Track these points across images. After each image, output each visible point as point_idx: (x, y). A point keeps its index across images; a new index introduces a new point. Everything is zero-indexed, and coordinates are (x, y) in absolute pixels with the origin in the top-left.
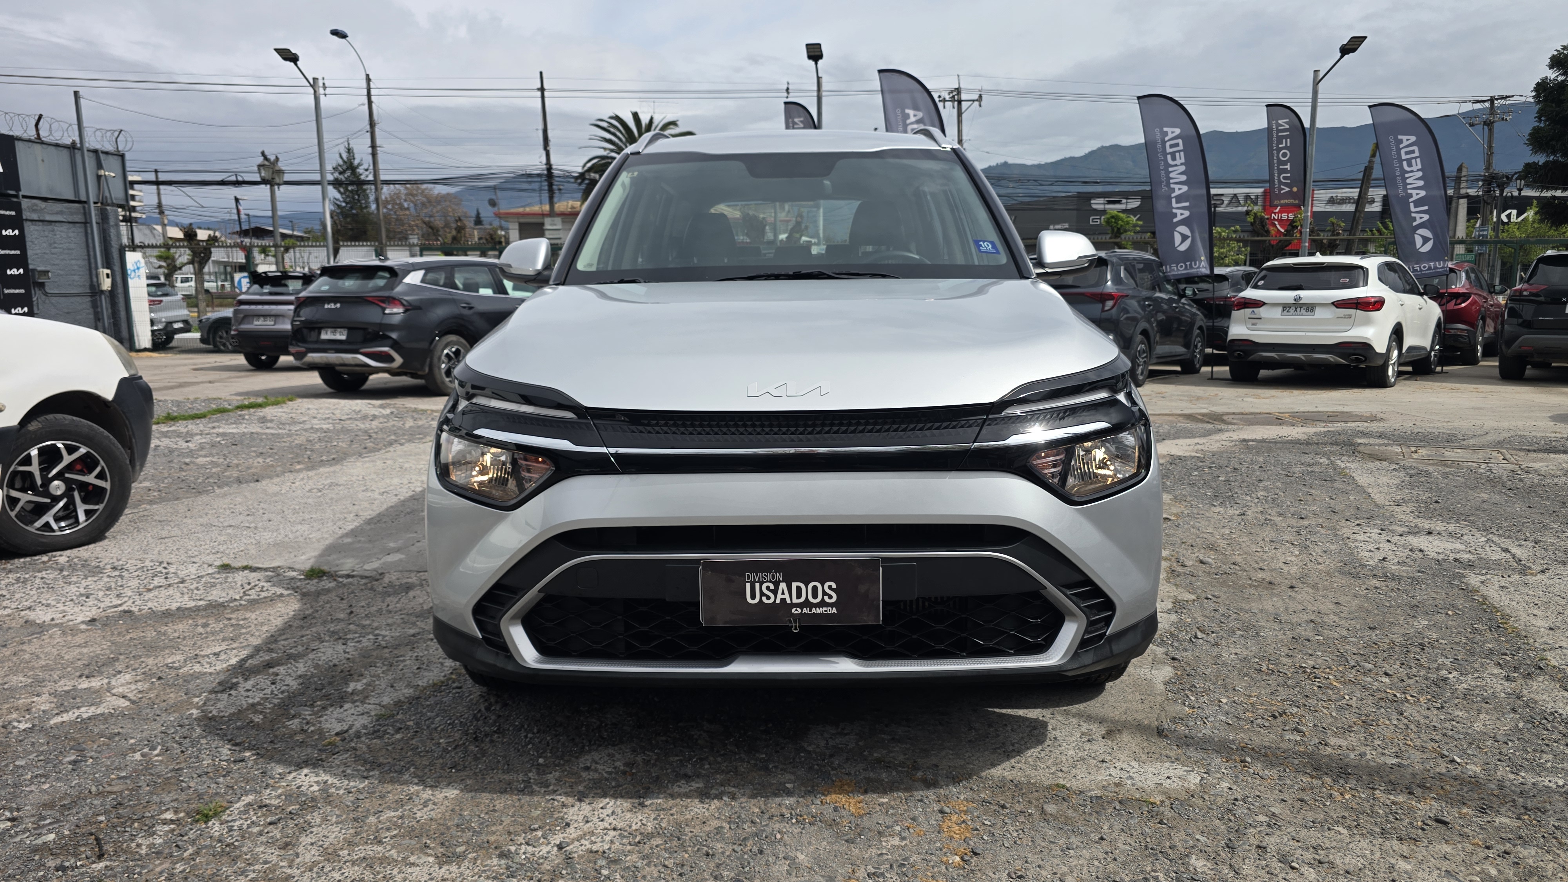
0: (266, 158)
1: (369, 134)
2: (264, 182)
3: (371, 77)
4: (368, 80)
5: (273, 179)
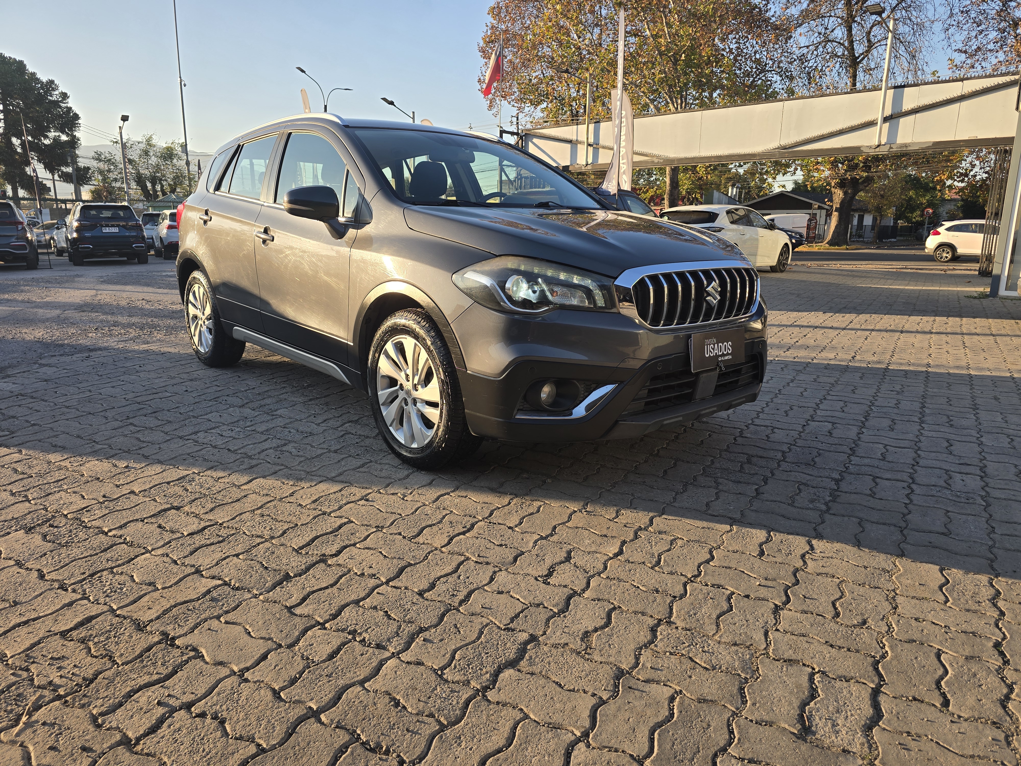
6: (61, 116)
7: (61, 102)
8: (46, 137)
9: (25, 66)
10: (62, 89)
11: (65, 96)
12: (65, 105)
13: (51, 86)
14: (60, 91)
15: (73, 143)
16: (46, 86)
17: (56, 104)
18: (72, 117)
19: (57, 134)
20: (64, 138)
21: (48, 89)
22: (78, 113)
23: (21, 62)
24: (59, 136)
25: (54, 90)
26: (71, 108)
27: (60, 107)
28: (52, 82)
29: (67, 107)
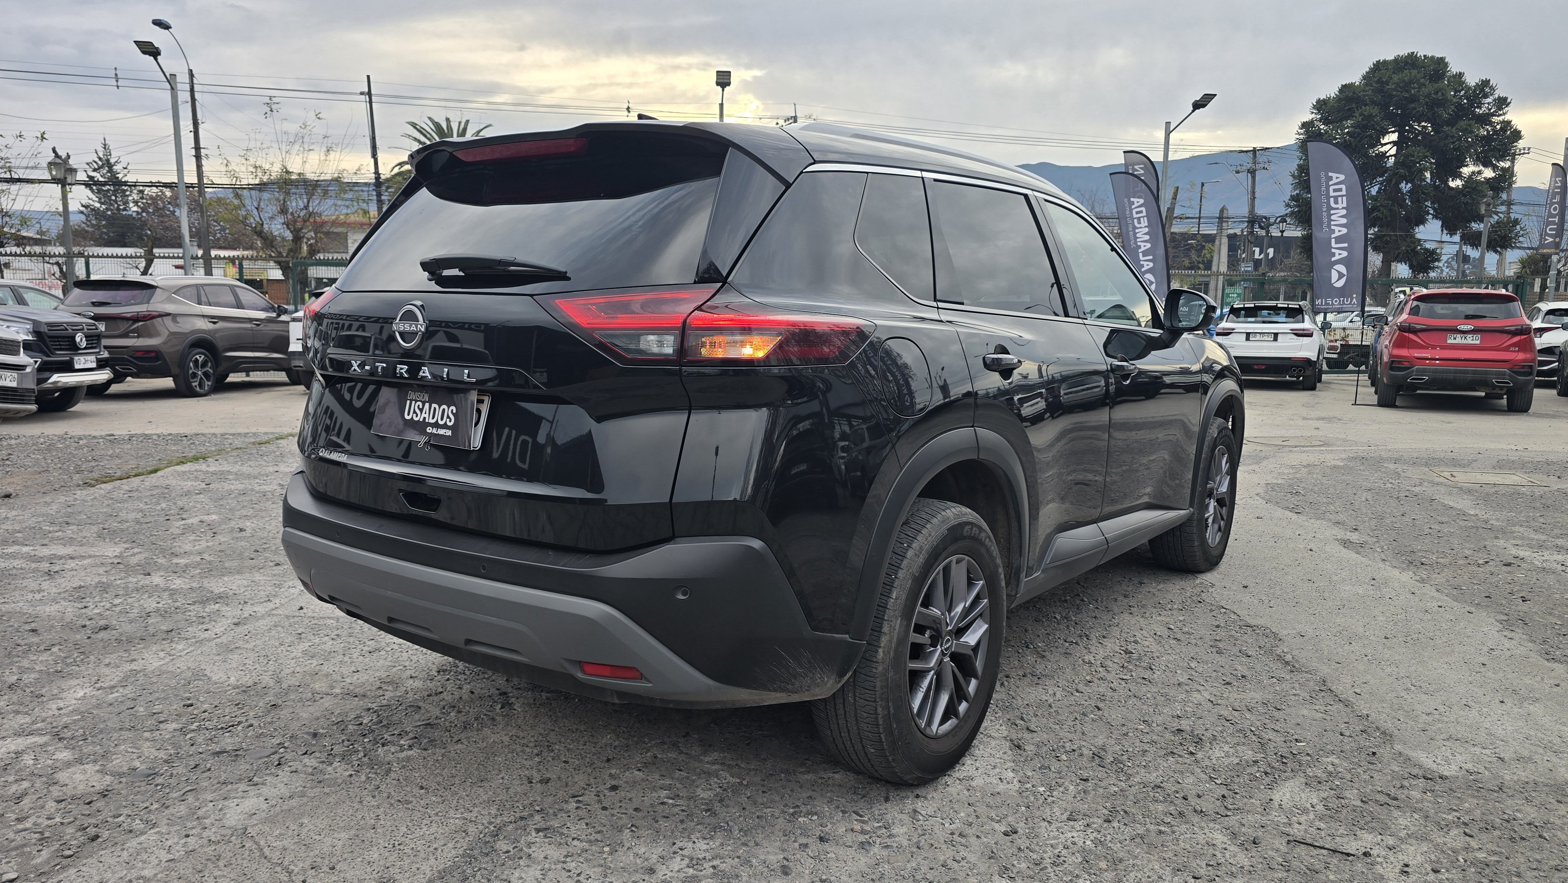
0: (57, 156)
1: (192, 134)
2: (55, 180)
3: (194, 72)
4: (191, 75)
5: (66, 178)
6: (1487, 139)
7: (1493, 115)
8: (1458, 175)
9: (1446, 65)
10: (1499, 93)
11: (1502, 103)
12: (1501, 118)
13: (1482, 90)
14: (1497, 96)
15: (1505, 179)
16: (1475, 91)
17: (1485, 119)
18: (1508, 138)
19: (1476, 169)
20: (1488, 173)
21: (1476, 96)
22: (1519, 128)
23: (1441, 63)
24: (1480, 172)
25: (1486, 96)
26: (1509, 122)
27: (1491, 123)
28: (1486, 83)
29: (1503, 122)
